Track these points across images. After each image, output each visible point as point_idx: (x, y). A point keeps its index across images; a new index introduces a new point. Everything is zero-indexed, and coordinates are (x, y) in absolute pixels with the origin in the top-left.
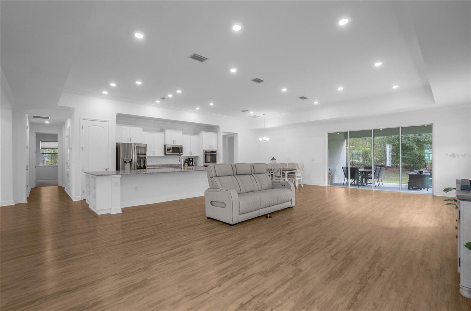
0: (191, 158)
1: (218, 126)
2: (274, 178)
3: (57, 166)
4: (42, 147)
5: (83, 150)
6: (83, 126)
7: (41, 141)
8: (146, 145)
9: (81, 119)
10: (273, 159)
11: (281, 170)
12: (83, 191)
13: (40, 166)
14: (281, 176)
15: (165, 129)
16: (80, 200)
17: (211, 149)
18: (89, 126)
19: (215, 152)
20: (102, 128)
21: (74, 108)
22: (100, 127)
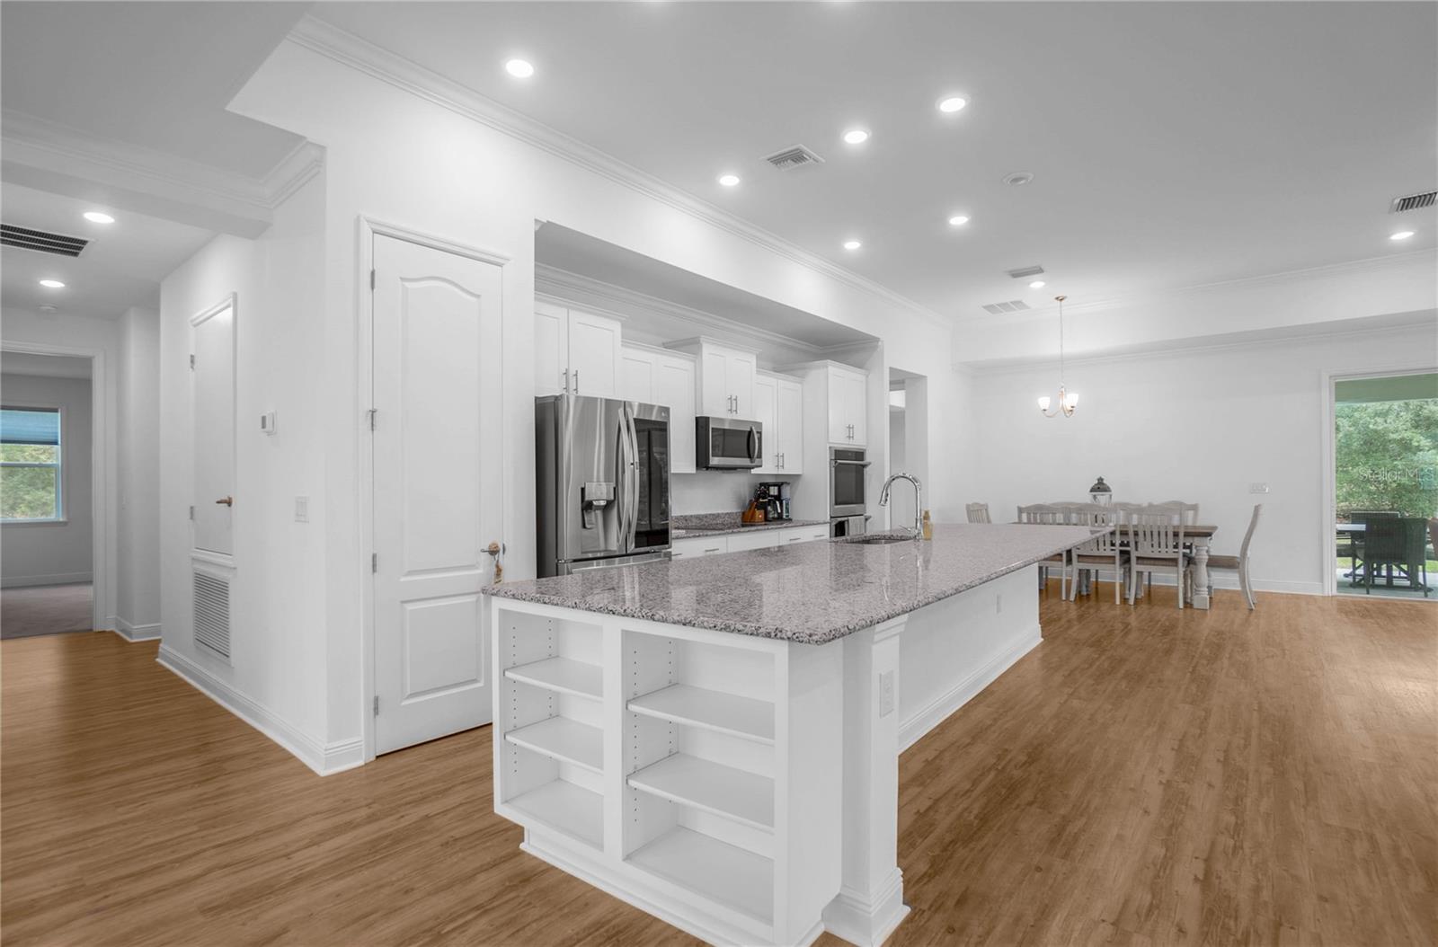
0: (774, 485)
1: (877, 340)
2: (1135, 567)
5: (373, 430)
6: (373, 273)
8: (666, 410)
9: (366, 230)
10: (1100, 487)
11: (1181, 535)
12: (376, 700)
14: (1114, 557)
15: (702, 339)
17: (851, 441)
18: (402, 279)
19: (859, 455)
20: (473, 299)
21: (322, 148)
22: (460, 293)
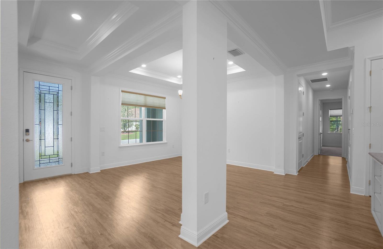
3: (342, 134)
4: (331, 115)
5: (370, 111)
6: (371, 72)
7: (330, 110)
12: (370, 181)
13: (328, 133)
16: (364, 195)
